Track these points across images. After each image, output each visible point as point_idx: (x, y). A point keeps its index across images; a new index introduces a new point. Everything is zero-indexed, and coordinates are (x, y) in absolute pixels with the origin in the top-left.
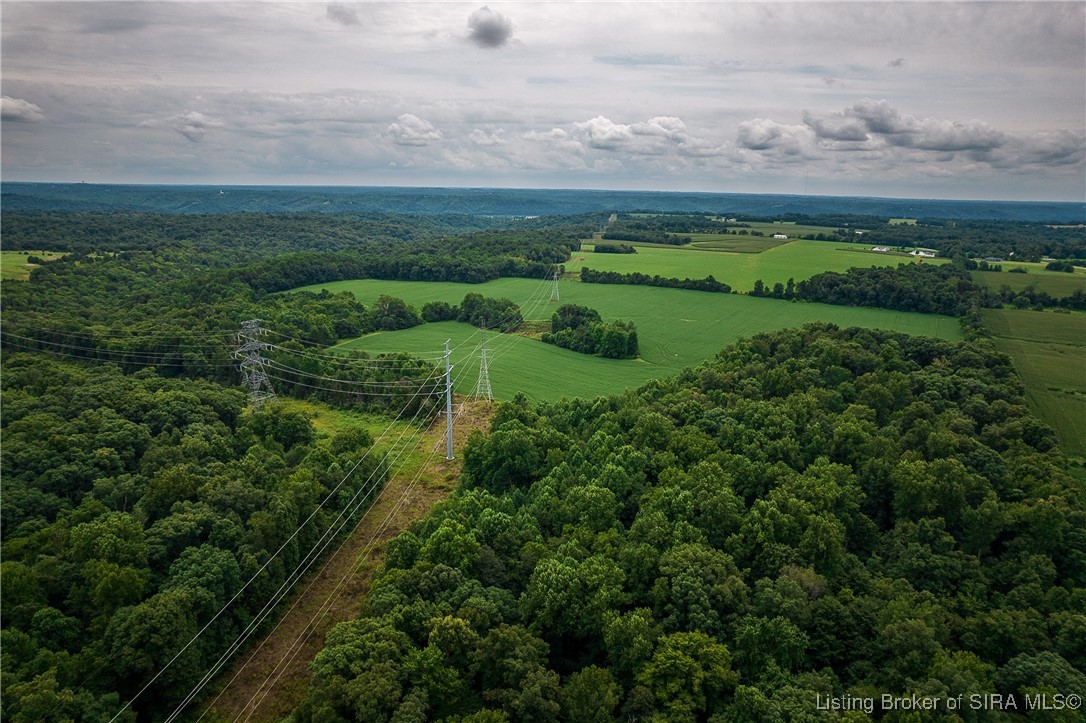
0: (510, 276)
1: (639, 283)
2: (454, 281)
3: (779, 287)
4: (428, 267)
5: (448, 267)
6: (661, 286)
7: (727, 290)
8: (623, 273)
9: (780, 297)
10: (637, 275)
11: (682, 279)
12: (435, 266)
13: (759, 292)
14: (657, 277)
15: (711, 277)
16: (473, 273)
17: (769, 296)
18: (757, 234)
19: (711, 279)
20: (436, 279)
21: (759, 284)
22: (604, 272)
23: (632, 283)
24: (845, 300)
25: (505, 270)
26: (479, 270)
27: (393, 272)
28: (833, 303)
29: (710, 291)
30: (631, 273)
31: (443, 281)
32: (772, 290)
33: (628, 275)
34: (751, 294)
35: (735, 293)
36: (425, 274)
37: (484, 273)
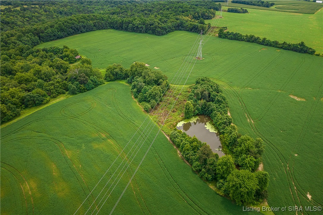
0: (181, 30)
1: (253, 42)
2: (149, 33)
4: (136, 25)
5: (147, 25)
6: (267, 45)
7: (312, 52)
8: (244, 34)
10: (252, 37)
11: (281, 42)
12: (140, 24)
14: (264, 39)
15: (302, 43)
16: (159, 30)
19: (302, 44)
20: (141, 32)
22: (232, 33)
23: (248, 41)
25: (178, 26)
26: (163, 28)
27: (120, 26)
29: (300, 52)
30: (249, 35)
31: (144, 33)
33: (247, 36)
35: (318, 55)
36: (135, 29)
37: (165, 29)
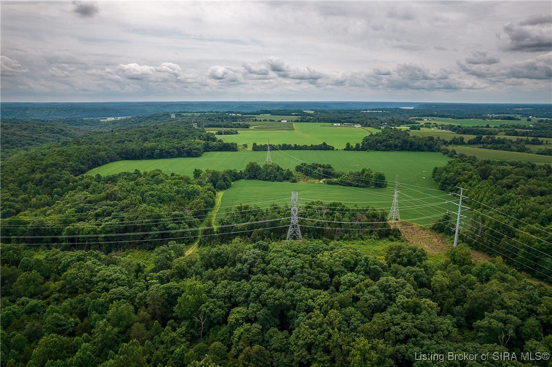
1: (287, 149)
3: (358, 145)
5: (178, 149)
6: (299, 149)
7: (333, 149)
9: (359, 150)
10: (284, 145)
11: (309, 145)
13: (348, 148)
14: (295, 145)
17: (354, 150)
18: (272, 121)
19: (324, 144)
21: (348, 145)
24: (388, 149)
28: (384, 150)
32: (354, 147)
34: (345, 149)
35: (337, 150)
